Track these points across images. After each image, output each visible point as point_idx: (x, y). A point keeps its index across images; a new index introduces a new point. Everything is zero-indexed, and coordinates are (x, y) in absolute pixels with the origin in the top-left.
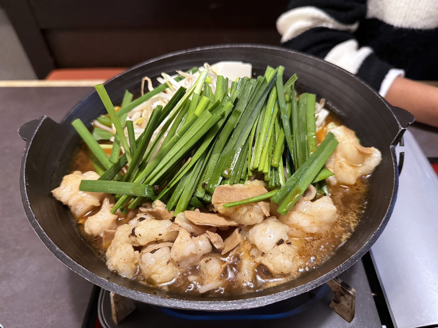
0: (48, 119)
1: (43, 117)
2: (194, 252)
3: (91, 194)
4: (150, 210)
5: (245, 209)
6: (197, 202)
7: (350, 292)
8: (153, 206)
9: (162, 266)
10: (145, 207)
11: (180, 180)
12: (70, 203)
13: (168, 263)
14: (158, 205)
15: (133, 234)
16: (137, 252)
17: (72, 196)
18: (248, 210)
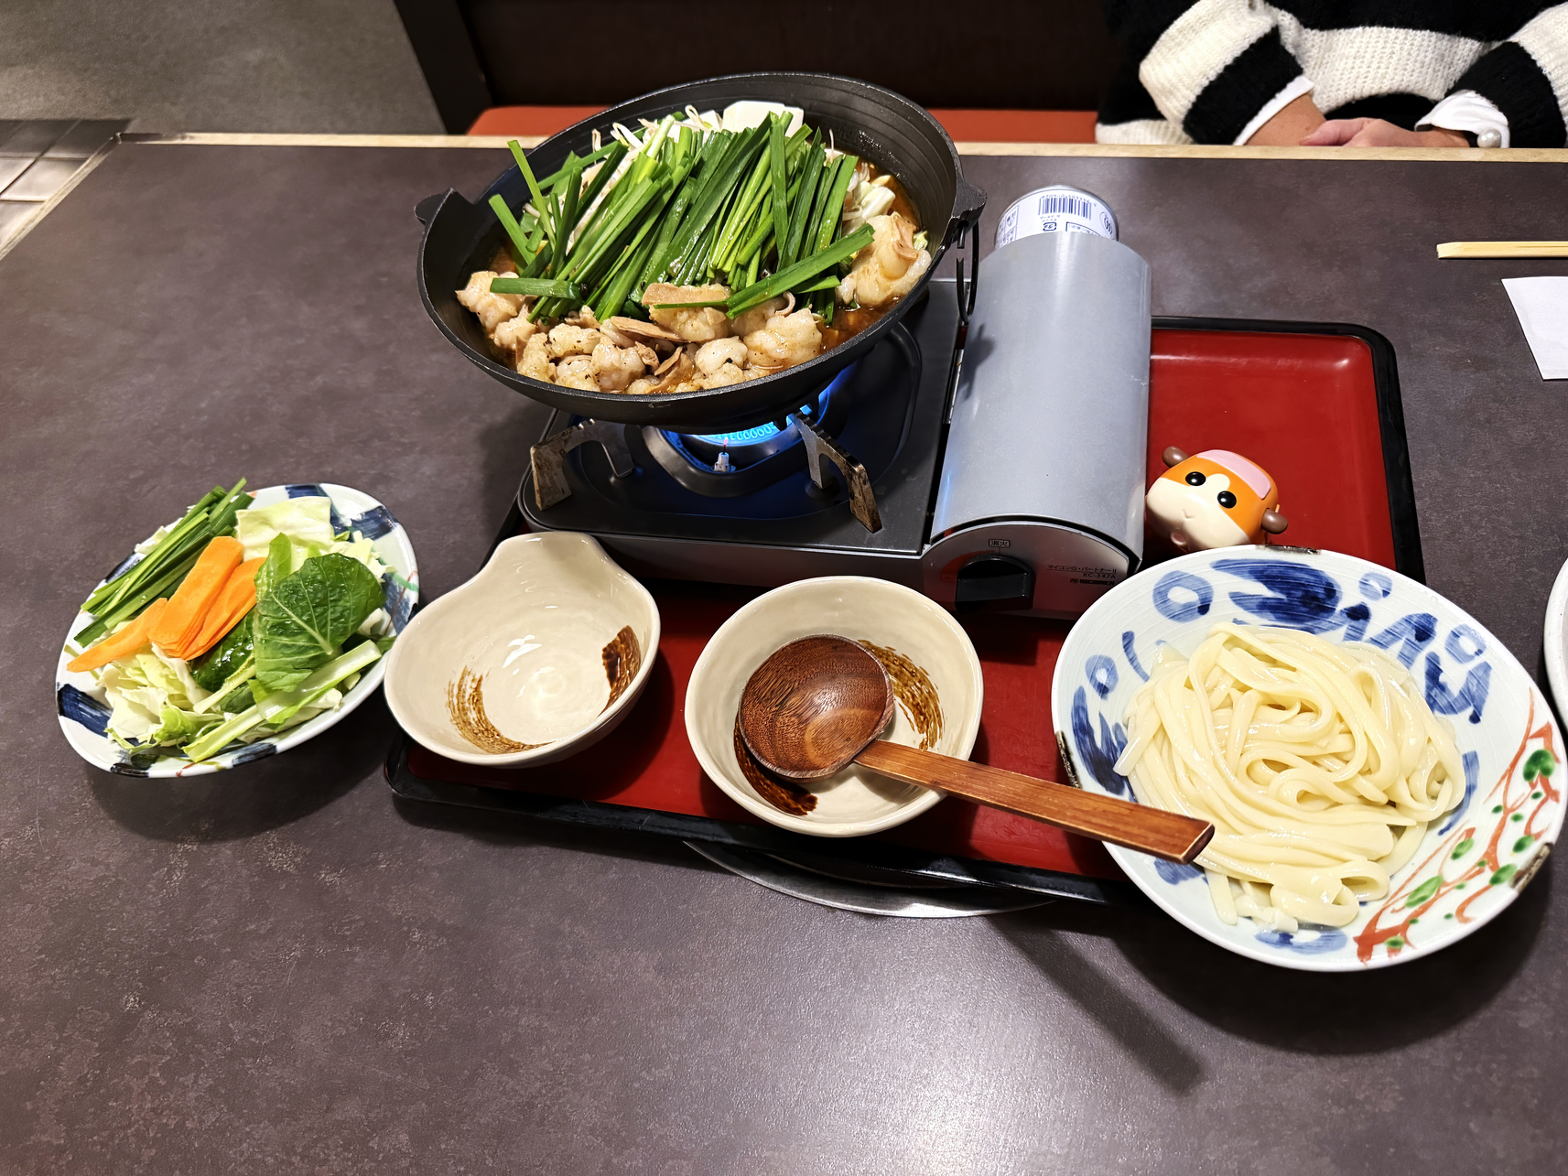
0: (456, 194)
1: (449, 190)
2: (617, 365)
3: (506, 298)
4: (577, 321)
5: (685, 315)
6: (633, 308)
7: (856, 469)
8: (581, 315)
9: (578, 379)
10: (572, 317)
11: (613, 277)
12: (479, 309)
13: (586, 377)
14: (586, 311)
15: (548, 342)
16: (553, 364)
17: (481, 298)
18: (690, 317)
